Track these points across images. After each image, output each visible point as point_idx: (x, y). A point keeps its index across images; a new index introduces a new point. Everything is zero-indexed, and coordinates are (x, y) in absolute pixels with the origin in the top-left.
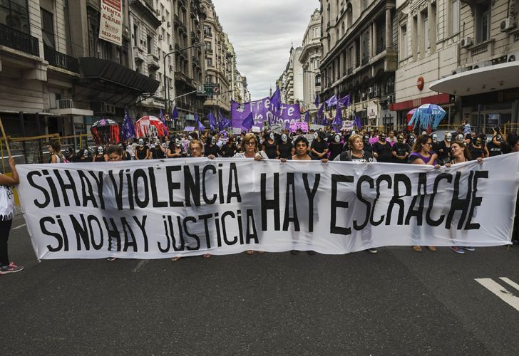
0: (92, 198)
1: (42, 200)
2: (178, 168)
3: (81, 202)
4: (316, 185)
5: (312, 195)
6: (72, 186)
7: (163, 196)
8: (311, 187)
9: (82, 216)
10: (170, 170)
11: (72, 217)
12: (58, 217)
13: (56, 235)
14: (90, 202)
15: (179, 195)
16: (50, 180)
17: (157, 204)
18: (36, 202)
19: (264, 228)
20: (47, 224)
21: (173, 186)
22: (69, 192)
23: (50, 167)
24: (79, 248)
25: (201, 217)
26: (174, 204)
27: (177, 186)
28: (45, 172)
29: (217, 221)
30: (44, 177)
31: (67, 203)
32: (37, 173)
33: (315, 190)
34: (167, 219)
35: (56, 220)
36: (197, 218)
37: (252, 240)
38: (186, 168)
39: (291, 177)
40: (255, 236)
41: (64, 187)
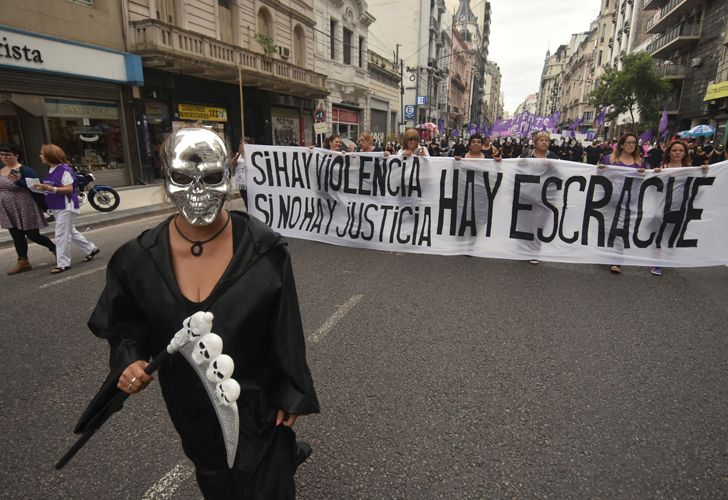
0: (300, 179)
1: (260, 179)
2: (370, 159)
3: (291, 184)
4: (498, 184)
5: (491, 196)
6: (285, 169)
7: (354, 184)
8: (492, 187)
9: (289, 197)
10: (363, 159)
11: (281, 197)
12: (270, 195)
13: (265, 213)
14: (298, 183)
15: (367, 185)
16: (268, 161)
17: (348, 190)
18: (255, 179)
19: (439, 232)
20: (261, 200)
21: (363, 176)
22: (282, 173)
23: (270, 149)
24: (279, 227)
25: (382, 207)
26: (363, 192)
27: (367, 176)
28: (267, 154)
29: (396, 214)
30: (265, 158)
31: (279, 184)
32: (260, 154)
33: (496, 190)
34: (351, 206)
35: (268, 197)
36: (379, 207)
37: (425, 243)
38: (377, 159)
39: (471, 174)
40: (428, 239)
41: (278, 169)
